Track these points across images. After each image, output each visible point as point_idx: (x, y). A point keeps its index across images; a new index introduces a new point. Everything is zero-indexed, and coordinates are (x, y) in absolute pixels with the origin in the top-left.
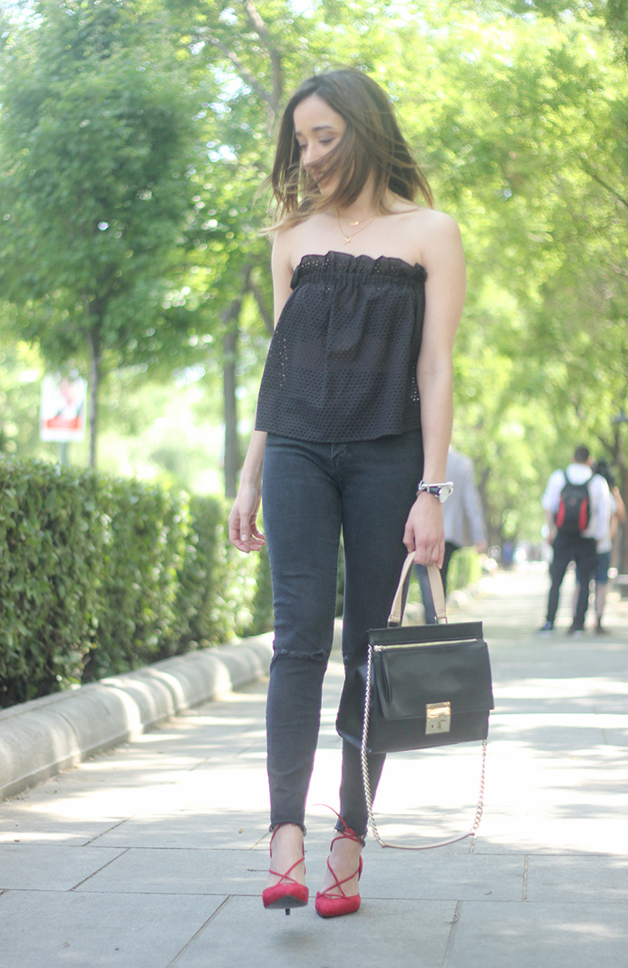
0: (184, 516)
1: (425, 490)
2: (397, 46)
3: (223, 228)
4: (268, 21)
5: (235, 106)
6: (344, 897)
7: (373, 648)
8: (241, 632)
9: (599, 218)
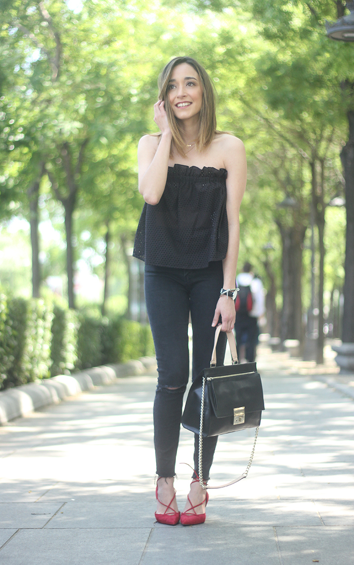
0: (3, 310)
1: (226, 294)
2: (130, 29)
3: (28, 139)
4: (53, 15)
5: (36, 65)
6: (196, 515)
7: (206, 379)
8: (42, 377)
9: (251, 129)
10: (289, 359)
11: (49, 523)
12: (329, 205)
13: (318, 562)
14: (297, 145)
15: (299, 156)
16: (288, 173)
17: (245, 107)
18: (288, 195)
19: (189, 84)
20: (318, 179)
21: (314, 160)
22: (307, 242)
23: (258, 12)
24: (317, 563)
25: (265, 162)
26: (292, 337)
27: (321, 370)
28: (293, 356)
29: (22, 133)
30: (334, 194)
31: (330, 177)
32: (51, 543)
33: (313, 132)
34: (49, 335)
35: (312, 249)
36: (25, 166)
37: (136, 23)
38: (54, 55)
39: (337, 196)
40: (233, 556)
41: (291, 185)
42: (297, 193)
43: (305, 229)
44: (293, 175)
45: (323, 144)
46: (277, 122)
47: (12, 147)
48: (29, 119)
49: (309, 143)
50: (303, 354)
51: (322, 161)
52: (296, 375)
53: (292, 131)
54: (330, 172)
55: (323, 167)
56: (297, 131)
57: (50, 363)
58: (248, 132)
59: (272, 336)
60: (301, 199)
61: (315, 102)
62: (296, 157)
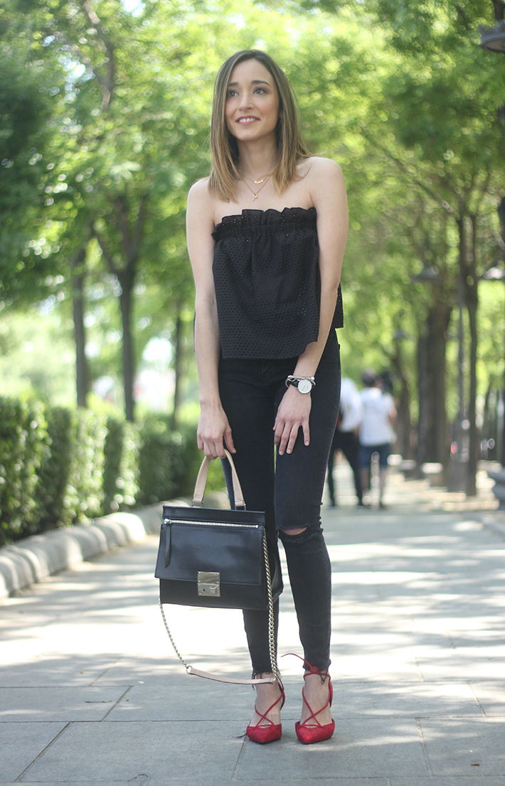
0: (40, 423)
2: (210, 38)
3: (72, 191)
4: (104, 19)
5: (81, 86)
6: (319, 726)
8: (91, 515)
9: (376, 174)
10: (429, 490)
11: (110, 714)
12: (483, 278)
13: (478, 765)
14: (439, 195)
15: (442, 211)
16: (427, 235)
17: (368, 143)
18: (427, 264)
19: (258, 91)
20: (469, 243)
21: (462, 216)
22: (453, 330)
23: (386, 12)
24: (476, 767)
25: (394, 219)
26: (433, 460)
27: (474, 504)
28: (433, 485)
29: (64, 182)
30: (489, 262)
31: (484, 239)
32: (114, 742)
33: (460, 178)
34: (101, 458)
35: (460, 338)
36: (68, 227)
37: (217, 29)
38: (105, 73)
39: (495, 265)
40: (363, 758)
41: (430, 249)
42: (439, 262)
43: (450, 309)
44: (434, 237)
45: (475, 194)
46: (410, 164)
47: (50, 202)
48: (74, 163)
49: (455, 193)
50: (448, 482)
51: (474, 218)
52: (439, 511)
53: (432, 176)
54: (484, 233)
55: (474, 226)
56: (439, 176)
57: (102, 496)
58: (372, 177)
59: (405, 457)
60: (444, 270)
61: (464, 136)
62: (437, 213)
